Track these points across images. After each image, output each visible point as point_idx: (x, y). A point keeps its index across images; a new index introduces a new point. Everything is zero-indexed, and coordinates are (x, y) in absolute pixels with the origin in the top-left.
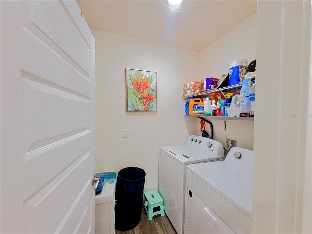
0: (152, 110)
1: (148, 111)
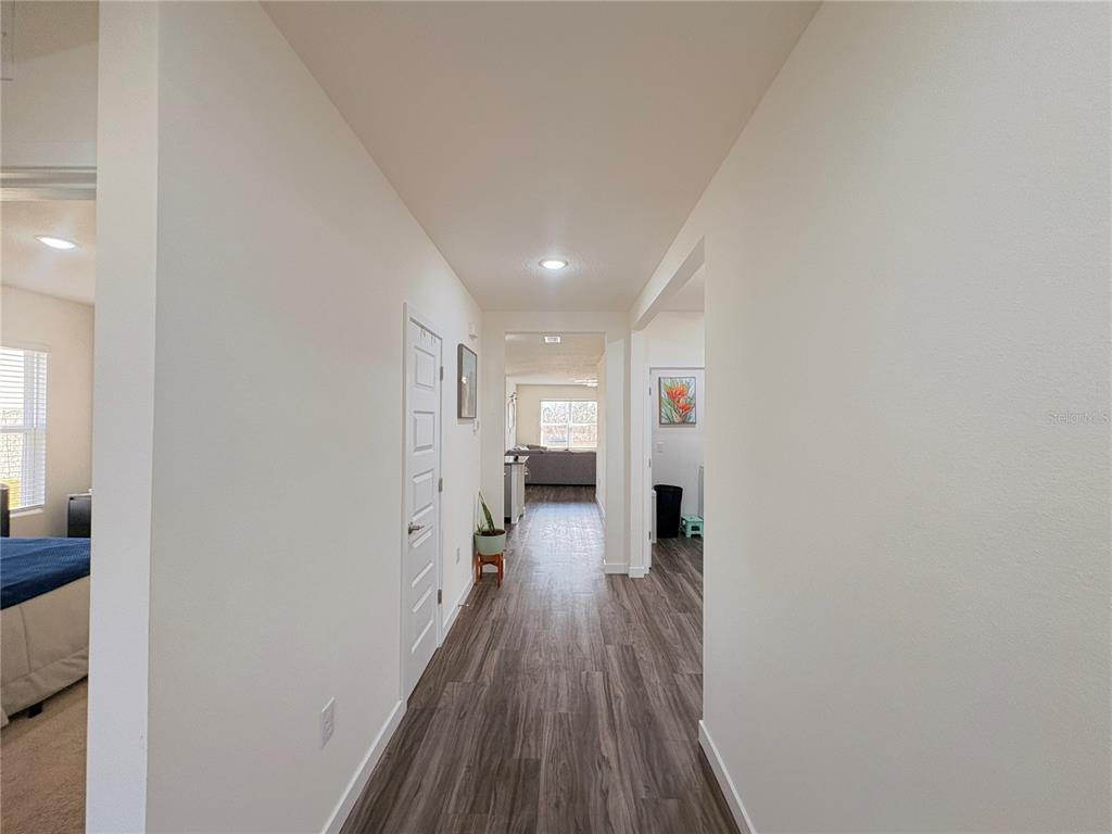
0: (690, 421)
1: (685, 422)
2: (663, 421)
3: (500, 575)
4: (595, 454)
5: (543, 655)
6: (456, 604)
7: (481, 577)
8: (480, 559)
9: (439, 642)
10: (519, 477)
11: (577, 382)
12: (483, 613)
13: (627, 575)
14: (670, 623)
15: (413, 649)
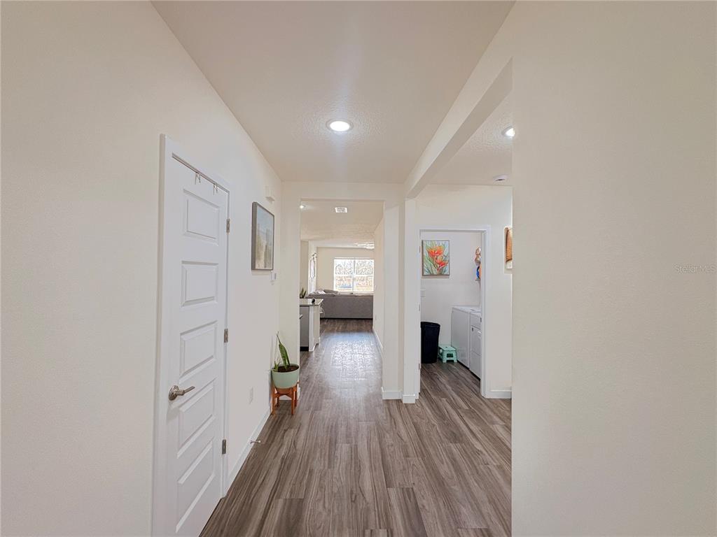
0: (445, 273)
1: (441, 274)
2: (425, 273)
3: (294, 403)
4: (372, 296)
5: (327, 505)
6: (249, 441)
7: (278, 405)
8: (276, 391)
9: (223, 493)
10: (315, 315)
11: (359, 246)
12: (274, 447)
13: (401, 402)
14: (445, 458)
15: (178, 527)
